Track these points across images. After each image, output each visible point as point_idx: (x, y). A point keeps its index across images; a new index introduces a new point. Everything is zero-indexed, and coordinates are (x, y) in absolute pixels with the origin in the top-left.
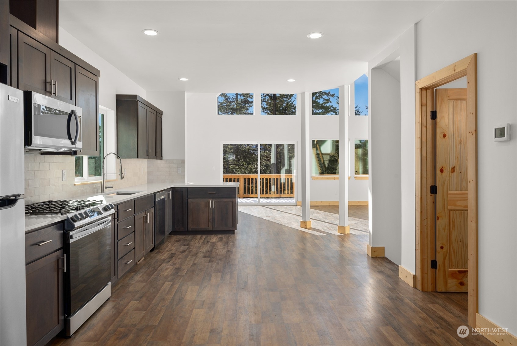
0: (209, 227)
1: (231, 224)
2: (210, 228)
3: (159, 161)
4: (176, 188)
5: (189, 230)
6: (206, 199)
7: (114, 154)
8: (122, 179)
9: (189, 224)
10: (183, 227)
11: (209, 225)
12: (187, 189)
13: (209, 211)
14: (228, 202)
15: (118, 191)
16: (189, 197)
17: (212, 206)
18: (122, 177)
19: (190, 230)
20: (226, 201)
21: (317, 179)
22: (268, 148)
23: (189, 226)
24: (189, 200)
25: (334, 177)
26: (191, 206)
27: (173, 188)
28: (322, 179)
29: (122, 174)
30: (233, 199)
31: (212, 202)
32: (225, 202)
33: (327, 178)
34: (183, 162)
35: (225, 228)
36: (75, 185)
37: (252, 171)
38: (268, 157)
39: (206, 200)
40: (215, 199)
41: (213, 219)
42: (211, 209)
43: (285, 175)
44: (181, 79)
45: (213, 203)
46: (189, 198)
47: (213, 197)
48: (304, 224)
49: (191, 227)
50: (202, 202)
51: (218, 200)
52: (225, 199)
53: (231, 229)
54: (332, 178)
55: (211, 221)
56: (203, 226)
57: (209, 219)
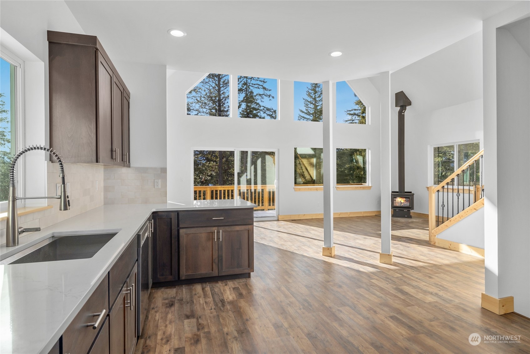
0: (213, 271)
1: (246, 263)
2: (215, 273)
3: (124, 171)
4: (160, 213)
5: (181, 279)
6: (209, 228)
7: (45, 149)
8: (66, 209)
9: (181, 269)
10: (172, 275)
11: (213, 268)
12: (178, 214)
13: (212, 246)
14: (241, 231)
16: (181, 226)
17: (218, 239)
18: (66, 205)
19: (183, 278)
20: (238, 229)
21: (300, 190)
22: (213, 159)
23: (181, 273)
24: (182, 231)
25: (317, 188)
26: (184, 240)
27: (155, 214)
28: (305, 190)
29: (66, 197)
30: (250, 227)
31: (218, 232)
32: (238, 231)
33: (309, 189)
34: (164, 170)
35: (237, 271)
37: (197, 181)
38: (213, 168)
39: (209, 230)
40: (222, 228)
41: (220, 258)
42: (217, 243)
43: (261, 186)
45: (220, 234)
46: (181, 228)
47: (219, 225)
48: (328, 251)
49: (184, 273)
50: (202, 233)
51: (227, 228)
52: (237, 227)
53: (246, 271)
54: (314, 189)
55: (217, 261)
56: (204, 271)
57: (213, 258)
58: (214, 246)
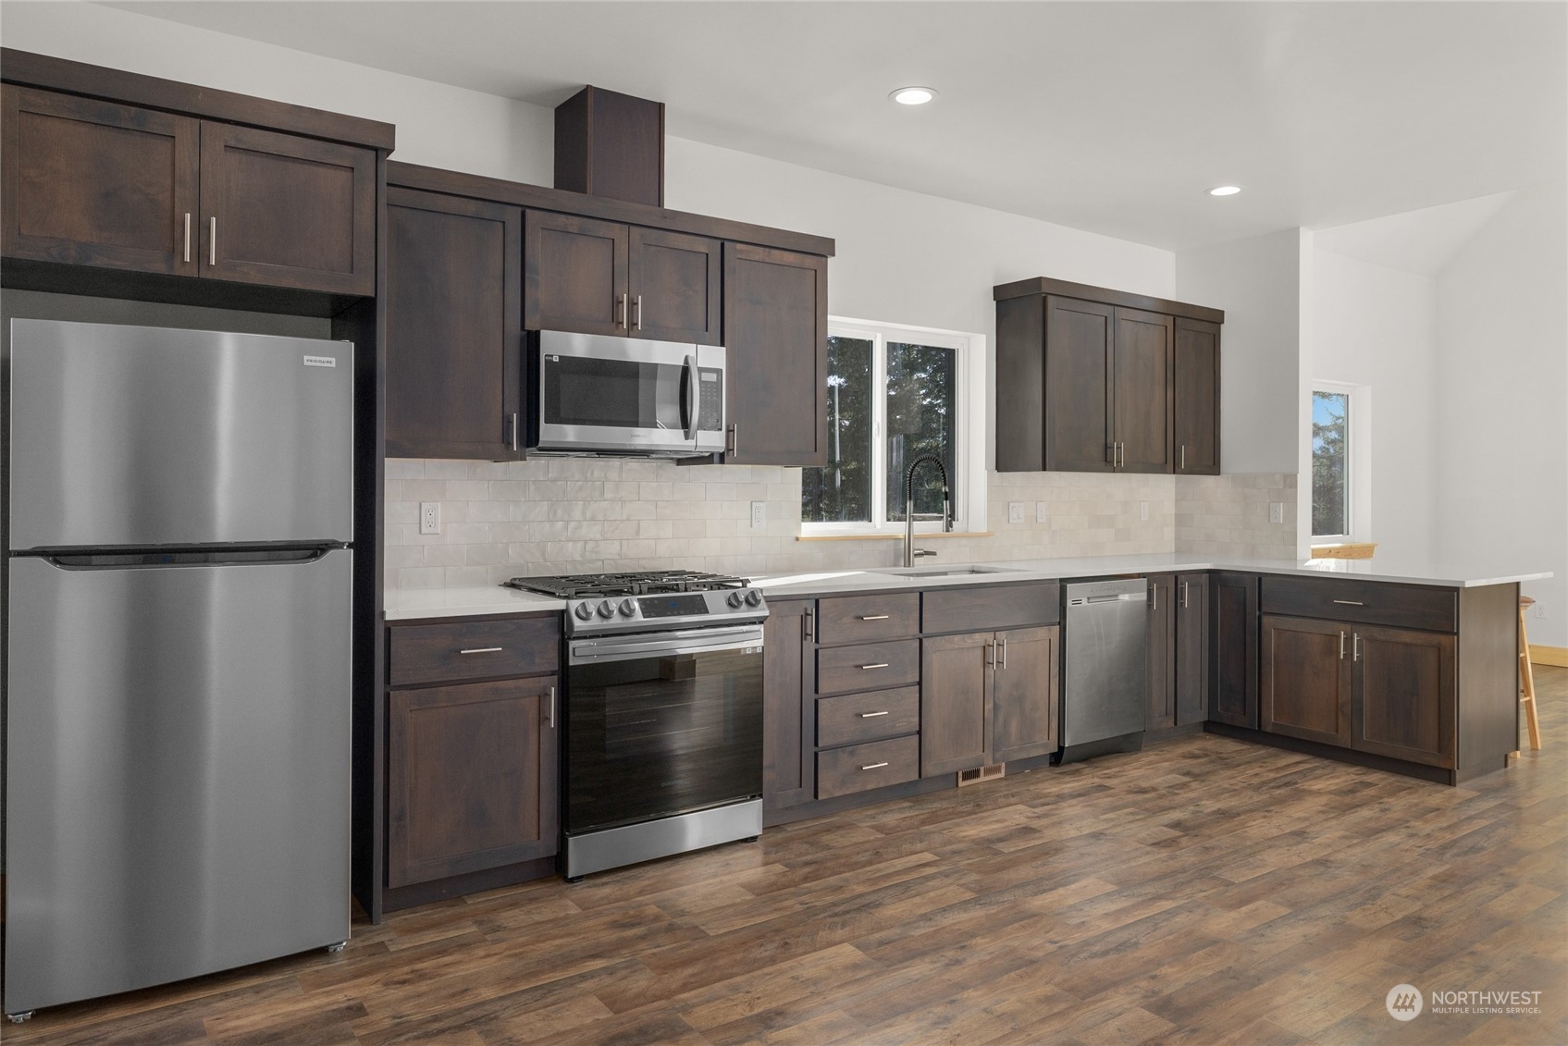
0: (1337, 732)
1: (1434, 739)
2: (1344, 740)
4: (1225, 574)
5: (1263, 729)
6: (1327, 623)
9: (1264, 705)
10: (1245, 714)
11: (1338, 725)
12: (1260, 579)
13: (1337, 671)
14: (1420, 645)
15: (973, 567)
16: (1265, 609)
17: (1349, 655)
19: (1269, 729)
20: (1408, 640)
23: (1264, 715)
24: (1265, 620)
26: (1271, 641)
27: (1213, 574)
30: (1442, 638)
31: (1349, 640)
32: (1406, 644)
34: (1290, 481)
35: (1405, 752)
36: (797, 539)
39: (1330, 627)
40: (1360, 627)
41: (1356, 706)
42: (1347, 665)
44: (1215, 192)
45: (1351, 643)
46: (1266, 613)
47: (1352, 619)
49: (1271, 717)
50: (1312, 630)
51: (1377, 633)
52: (1405, 632)
53: (1431, 760)
55: (1347, 709)
56: (1316, 725)
57: (1339, 701)
58: (1340, 669)
